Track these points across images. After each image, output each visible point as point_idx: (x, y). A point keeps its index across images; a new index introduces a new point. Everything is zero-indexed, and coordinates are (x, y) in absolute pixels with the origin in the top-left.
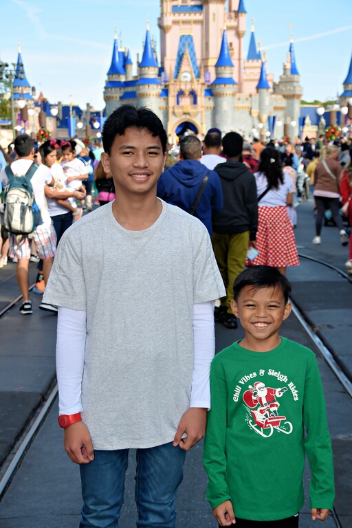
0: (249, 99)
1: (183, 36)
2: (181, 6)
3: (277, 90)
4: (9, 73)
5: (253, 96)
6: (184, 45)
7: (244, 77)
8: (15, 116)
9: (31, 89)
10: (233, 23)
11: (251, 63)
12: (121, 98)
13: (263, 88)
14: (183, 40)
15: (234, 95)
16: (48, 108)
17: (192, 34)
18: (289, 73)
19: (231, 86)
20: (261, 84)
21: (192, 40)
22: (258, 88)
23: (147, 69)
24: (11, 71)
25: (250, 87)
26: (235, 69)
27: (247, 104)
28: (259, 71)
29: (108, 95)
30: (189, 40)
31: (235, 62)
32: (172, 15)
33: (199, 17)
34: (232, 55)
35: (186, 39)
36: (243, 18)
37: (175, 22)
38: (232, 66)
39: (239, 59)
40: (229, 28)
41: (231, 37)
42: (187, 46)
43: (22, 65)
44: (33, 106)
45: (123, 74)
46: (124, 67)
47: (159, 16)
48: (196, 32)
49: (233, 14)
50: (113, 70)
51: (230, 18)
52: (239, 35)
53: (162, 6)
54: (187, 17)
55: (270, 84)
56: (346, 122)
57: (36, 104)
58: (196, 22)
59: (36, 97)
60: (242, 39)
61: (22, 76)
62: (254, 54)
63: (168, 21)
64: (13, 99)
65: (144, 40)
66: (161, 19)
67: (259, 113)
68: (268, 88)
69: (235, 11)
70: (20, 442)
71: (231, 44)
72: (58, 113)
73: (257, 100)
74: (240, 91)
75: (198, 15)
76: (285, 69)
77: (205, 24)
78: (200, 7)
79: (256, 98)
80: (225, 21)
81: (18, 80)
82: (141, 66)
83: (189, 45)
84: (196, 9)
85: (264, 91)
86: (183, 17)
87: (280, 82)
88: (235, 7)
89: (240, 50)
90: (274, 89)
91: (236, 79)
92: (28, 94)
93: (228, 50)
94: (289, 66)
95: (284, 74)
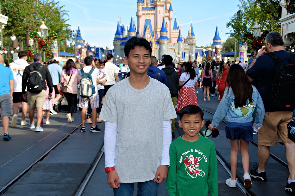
0: (174, 45)
1: (147, 19)
2: (146, 8)
3: (186, 41)
4: (74, 34)
5: (176, 44)
6: (147, 23)
7: (172, 36)
8: (76, 52)
9: (83, 41)
10: (167, 15)
11: (175, 31)
12: (121, 45)
13: (180, 41)
14: (147, 21)
15: (168, 43)
16: (90, 48)
17: (150, 19)
18: (190, 35)
19: (167, 40)
20: (179, 39)
21: (150, 21)
22: (178, 41)
23: (131, 32)
24: (75, 33)
25: (174, 40)
26: (168, 33)
27: (174, 47)
28: (178, 34)
29: (115, 43)
30: (149, 21)
31: (168, 30)
32: (142, 11)
33: (153, 12)
34: (167, 27)
35: (148, 21)
36: (171, 13)
37: (143, 14)
38: (167, 32)
39: (170, 29)
40: (166, 17)
41: (166, 20)
42: (148, 24)
43: (80, 31)
44: (84, 48)
45: (121, 35)
46: (122, 32)
47: (137, 11)
48: (152, 18)
49: (167, 11)
50: (117, 33)
51: (166, 12)
52: (170, 19)
53: (138, 8)
54: (148, 12)
55: (183, 39)
56: (214, 55)
57: (85, 47)
58: (152, 14)
59: (85, 44)
60: (171, 21)
61: (79, 35)
62: (176, 27)
63: (140, 13)
64: (76, 45)
65: (130, 21)
66: (137, 13)
67: (178, 51)
68: (182, 41)
69: (168, 10)
70: (83, 184)
71: (166, 23)
72: (94, 51)
73: (178, 46)
74: (170, 42)
75: (153, 11)
76: (189, 33)
77: (156, 15)
78: (154, 8)
79: (177, 45)
80: (164, 14)
81: (78, 37)
82: (129, 31)
83: (149, 23)
84: (152, 9)
85: (180, 42)
86: (146, 12)
87: (187, 39)
88: (168, 8)
89: (170, 25)
90: (184, 41)
91: (169, 37)
92: (82, 43)
93: (165, 25)
94: (190, 32)
95: (189, 35)
